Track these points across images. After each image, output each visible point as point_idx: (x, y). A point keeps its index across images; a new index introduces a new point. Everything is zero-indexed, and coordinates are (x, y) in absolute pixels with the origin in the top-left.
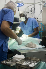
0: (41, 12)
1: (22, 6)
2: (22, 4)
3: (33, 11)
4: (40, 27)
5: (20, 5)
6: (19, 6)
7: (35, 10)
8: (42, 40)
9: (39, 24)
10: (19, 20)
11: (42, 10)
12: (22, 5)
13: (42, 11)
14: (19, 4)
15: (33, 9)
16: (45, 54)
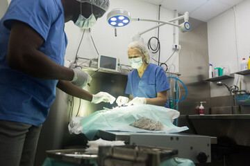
0: (176, 49)
1: (125, 24)
2: (126, 18)
3: (154, 45)
5: (121, 21)
6: (116, 25)
7: (159, 43)
8: (179, 113)
9: (171, 80)
11: (177, 44)
12: (126, 21)
13: (179, 47)
14: (117, 17)
15: (154, 42)
16: (192, 148)
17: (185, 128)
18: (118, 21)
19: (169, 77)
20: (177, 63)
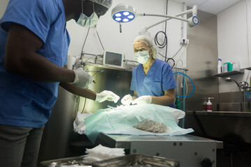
0: (183, 43)
1: (130, 20)
2: (131, 14)
3: (161, 40)
4: (180, 85)
5: (126, 17)
6: (121, 21)
7: (166, 37)
9: (179, 76)
10: (123, 59)
11: (185, 38)
12: (131, 17)
13: (187, 41)
14: (122, 13)
16: (196, 154)
17: (191, 130)
18: (123, 17)
19: (177, 73)
20: (184, 58)
